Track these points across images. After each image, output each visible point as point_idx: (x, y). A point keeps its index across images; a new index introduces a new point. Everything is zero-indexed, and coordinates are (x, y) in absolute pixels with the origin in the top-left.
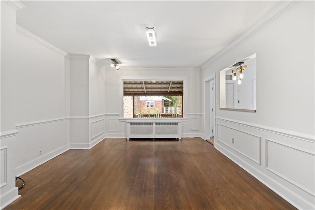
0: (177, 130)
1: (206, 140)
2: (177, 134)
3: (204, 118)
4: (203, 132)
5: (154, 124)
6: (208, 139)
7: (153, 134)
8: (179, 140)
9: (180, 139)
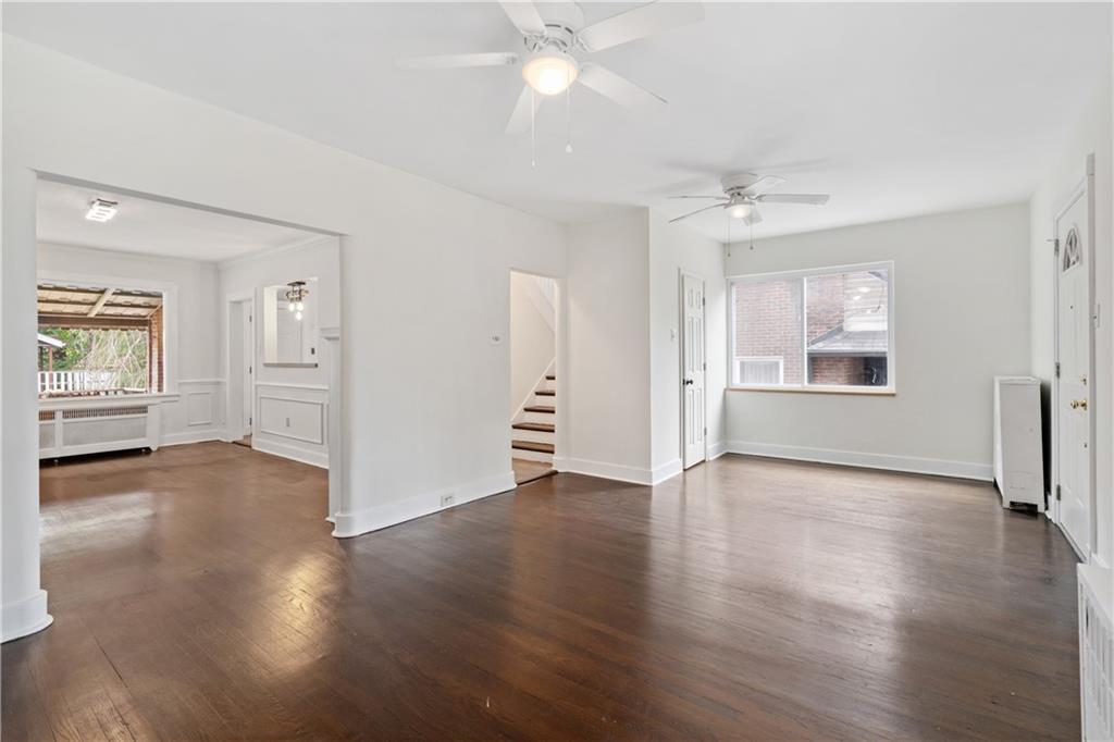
0: (145, 426)
1: (234, 442)
2: (144, 436)
3: (228, 390)
4: (224, 424)
5: (59, 415)
6: (239, 438)
7: (54, 446)
8: (152, 454)
9: (154, 448)
